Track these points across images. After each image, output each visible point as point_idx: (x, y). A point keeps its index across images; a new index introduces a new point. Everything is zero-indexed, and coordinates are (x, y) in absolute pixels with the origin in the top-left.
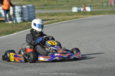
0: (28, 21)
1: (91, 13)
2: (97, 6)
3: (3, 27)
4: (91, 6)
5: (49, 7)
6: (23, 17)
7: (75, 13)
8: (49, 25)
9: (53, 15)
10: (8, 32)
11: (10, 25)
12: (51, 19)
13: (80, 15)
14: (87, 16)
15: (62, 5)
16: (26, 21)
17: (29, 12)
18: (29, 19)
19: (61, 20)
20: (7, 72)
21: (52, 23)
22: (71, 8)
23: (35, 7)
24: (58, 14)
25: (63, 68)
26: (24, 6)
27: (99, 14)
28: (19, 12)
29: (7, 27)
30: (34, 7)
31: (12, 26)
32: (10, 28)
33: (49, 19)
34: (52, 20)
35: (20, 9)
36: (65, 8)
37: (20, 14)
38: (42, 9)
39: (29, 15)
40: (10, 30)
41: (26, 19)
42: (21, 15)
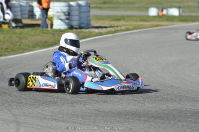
0: (78, 27)
1: (181, 19)
2: (189, 7)
3: (39, 35)
4: (179, 8)
5: (111, 5)
6: (71, 21)
7: (154, 17)
8: (111, 35)
9: (119, 20)
10: (46, 44)
11: (50, 33)
12: (115, 25)
13: (163, 21)
14: (174, 23)
15: (133, 3)
16: (75, 27)
17: (80, 12)
18: (80, 24)
19: (131, 28)
20: (46, 109)
21: (116, 31)
22: (147, 9)
23: (91, 6)
24: (127, 19)
25: (137, 107)
26: (72, 3)
27: (193, 21)
28: (64, 13)
29: (45, 35)
30: (88, 5)
31: (53, 34)
32: (49, 37)
33: (113, 25)
34: (117, 27)
35: (67, 8)
36: (138, 8)
37: (66, 15)
38: (101, 8)
39: (80, 18)
40: (50, 41)
41: (75, 23)
42: (68, 17)
